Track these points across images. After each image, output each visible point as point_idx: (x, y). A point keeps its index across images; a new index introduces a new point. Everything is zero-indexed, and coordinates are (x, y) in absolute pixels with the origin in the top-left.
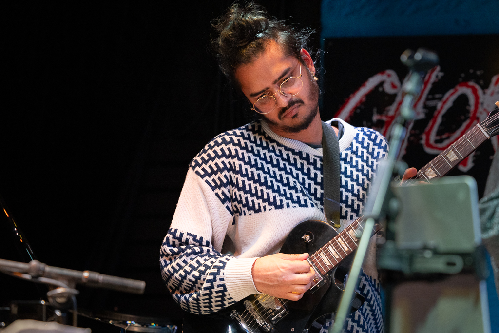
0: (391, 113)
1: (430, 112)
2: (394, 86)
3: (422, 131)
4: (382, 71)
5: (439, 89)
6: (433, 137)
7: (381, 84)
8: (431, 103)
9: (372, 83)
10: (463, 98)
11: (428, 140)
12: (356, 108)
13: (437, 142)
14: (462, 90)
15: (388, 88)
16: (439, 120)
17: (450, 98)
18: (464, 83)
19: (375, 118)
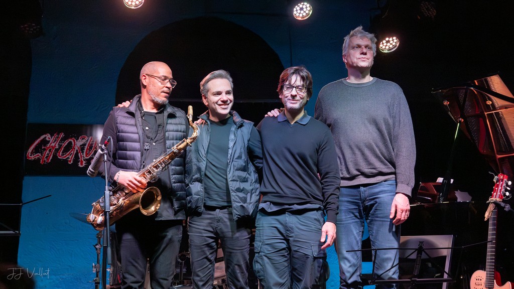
0: (48, 146)
1: (60, 146)
2: (49, 138)
3: (57, 152)
4: (45, 134)
5: (63, 140)
6: (61, 154)
7: (46, 137)
8: (61, 144)
9: (42, 137)
10: (70, 143)
11: (59, 154)
12: (37, 144)
13: (62, 155)
14: (70, 140)
15: (47, 139)
16: (63, 149)
17: (66, 143)
18: (71, 138)
19: (43, 148)
